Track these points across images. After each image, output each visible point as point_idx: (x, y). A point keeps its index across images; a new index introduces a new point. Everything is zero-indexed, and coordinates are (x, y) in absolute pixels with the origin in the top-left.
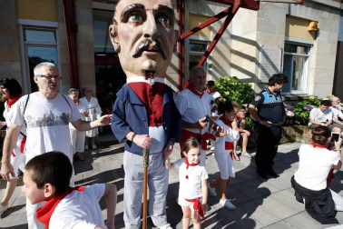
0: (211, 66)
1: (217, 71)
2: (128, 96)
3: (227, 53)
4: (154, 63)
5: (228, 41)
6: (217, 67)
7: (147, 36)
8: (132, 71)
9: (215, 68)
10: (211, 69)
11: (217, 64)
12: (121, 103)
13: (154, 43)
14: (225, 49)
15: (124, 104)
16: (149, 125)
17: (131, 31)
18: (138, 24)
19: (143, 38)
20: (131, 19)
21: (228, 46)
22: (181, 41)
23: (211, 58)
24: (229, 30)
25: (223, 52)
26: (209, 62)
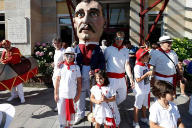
0: (166, 30)
1: (172, 34)
3: (181, 21)
5: (182, 13)
6: (171, 31)
9: (169, 32)
11: (172, 29)
13: (87, 26)
14: (179, 17)
19: (83, 24)
20: (79, 15)
21: (182, 16)
22: (142, 16)
23: (166, 25)
24: (183, 4)
25: (177, 20)
26: (165, 28)
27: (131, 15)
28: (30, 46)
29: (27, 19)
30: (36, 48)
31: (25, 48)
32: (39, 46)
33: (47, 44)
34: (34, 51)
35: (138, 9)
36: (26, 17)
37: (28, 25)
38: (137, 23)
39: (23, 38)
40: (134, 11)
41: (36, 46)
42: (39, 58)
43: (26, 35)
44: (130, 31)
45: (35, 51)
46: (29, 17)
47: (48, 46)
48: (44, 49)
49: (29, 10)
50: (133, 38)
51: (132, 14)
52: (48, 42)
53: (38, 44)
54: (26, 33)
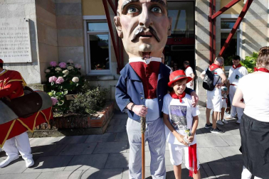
0: (244, 42)
1: (251, 46)
2: (129, 73)
3: (262, 28)
4: (148, 46)
5: (263, 17)
6: (251, 42)
7: (142, 24)
8: (132, 53)
9: (248, 44)
10: (244, 45)
11: (251, 39)
12: (123, 79)
13: (148, 30)
14: (261, 24)
15: (126, 80)
16: (146, 97)
17: (129, 21)
18: (134, 15)
19: (139, 26)
20: (129, 12)
21: (263, 21)
22: (212, 21)
23: (244, 34)
24: (265, 5)
25: (258, 28)
26: (243, 38)
27: (196, 19)
28: (38, 67)
29: (30, 22)
30: (49, 71)
31: (30, 71)
32: (55, 68)
33: (68, 64)
34: (45, 76)
35: (207, 10)
36: (27, 18)
37: (32, 32)
38: (205, 30)
39: (24, 53)
40: (201, 13)
41: (49, 68)
42: (56, 88)
43: (29, 50)
44: (196, 42)
45: (48, 76)
46: (34, 18)
47: (70, 68)
48: (64, 72)
49: (33, 6)
50: (201, 52)
51: (198, 17)
52: (70, 61)
53: (53, 64)
54: (29, 46)
